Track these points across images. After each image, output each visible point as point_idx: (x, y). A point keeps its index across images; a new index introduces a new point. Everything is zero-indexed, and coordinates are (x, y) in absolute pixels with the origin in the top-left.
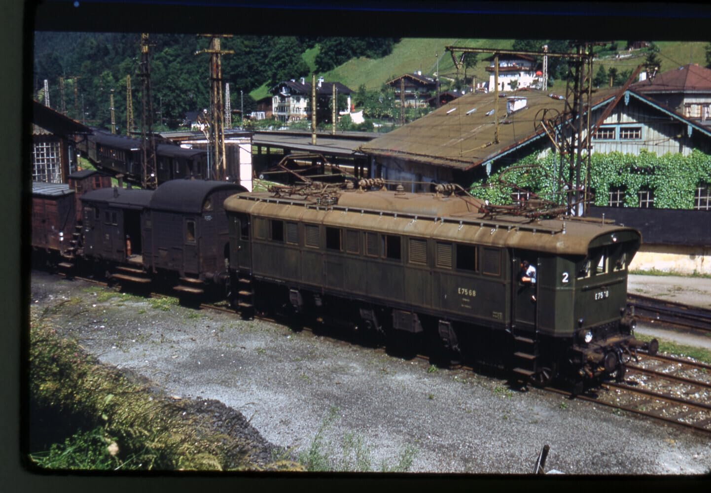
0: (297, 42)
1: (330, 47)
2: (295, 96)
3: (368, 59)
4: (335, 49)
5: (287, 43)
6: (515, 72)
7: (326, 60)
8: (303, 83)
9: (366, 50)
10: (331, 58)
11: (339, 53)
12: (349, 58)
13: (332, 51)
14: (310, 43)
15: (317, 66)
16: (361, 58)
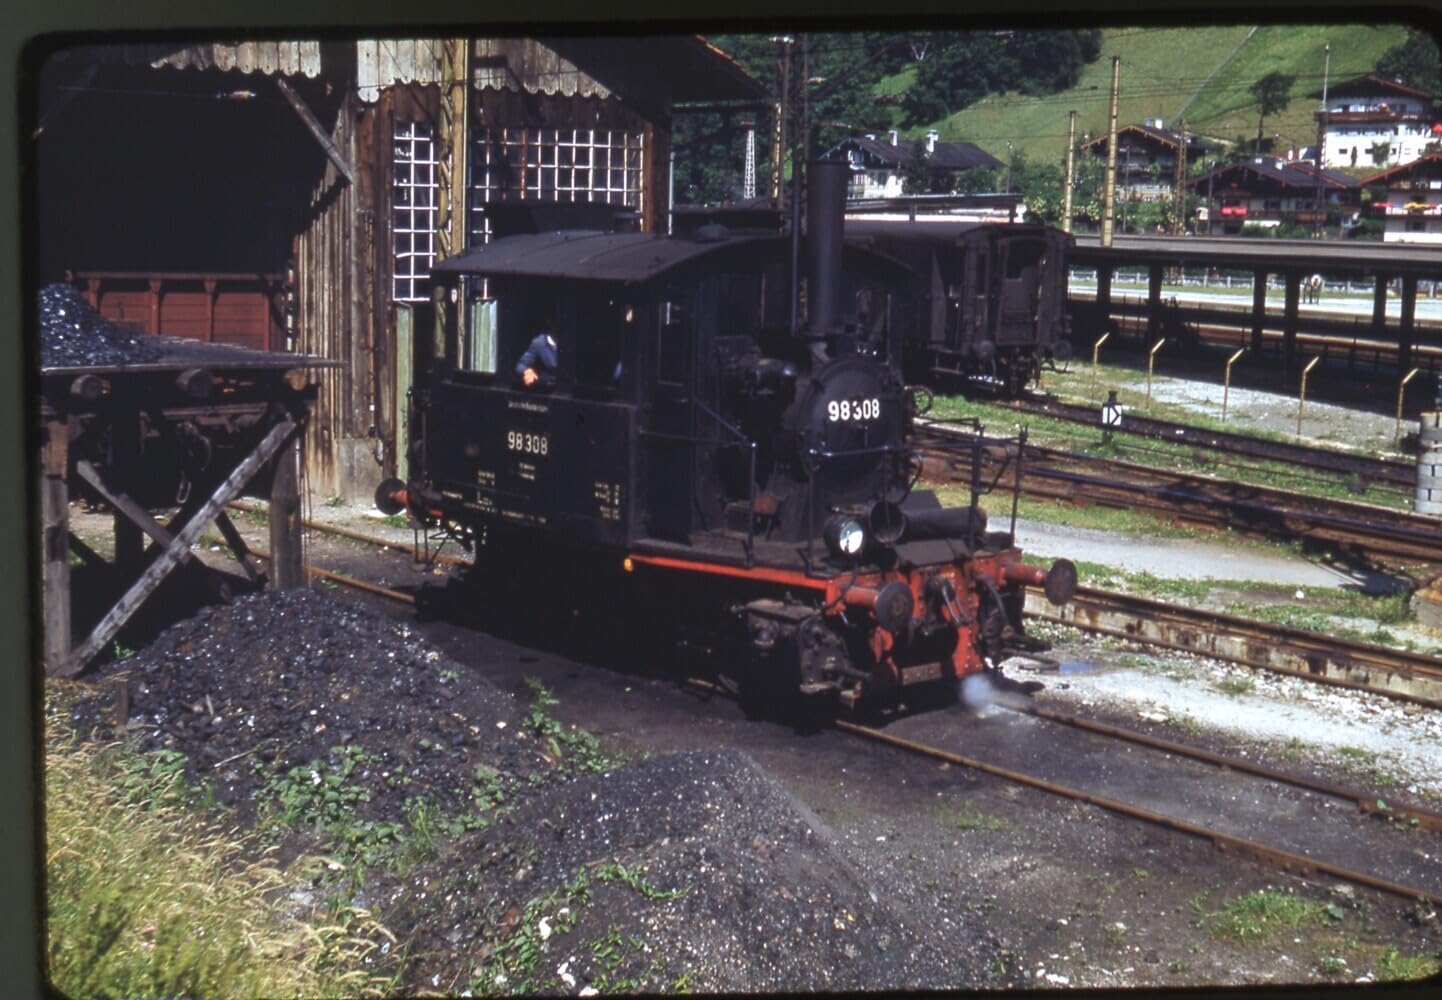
0: (866, 60)
1: (939, 70)
2: (876, 172)
3: (1024, 97)
4: (951, 75)
5: (845, 60)
6: (1382, 125)
7: (930, 97)
8: (895, 143)
9: (1019, 76)
10: (941, 94)
11: (958, 83)
12: (982, 94)
13: (944, 78)
14: (893, 64)
15: (908, 113)
16: (1008, 94)
